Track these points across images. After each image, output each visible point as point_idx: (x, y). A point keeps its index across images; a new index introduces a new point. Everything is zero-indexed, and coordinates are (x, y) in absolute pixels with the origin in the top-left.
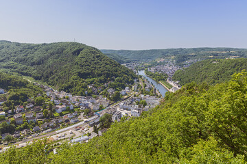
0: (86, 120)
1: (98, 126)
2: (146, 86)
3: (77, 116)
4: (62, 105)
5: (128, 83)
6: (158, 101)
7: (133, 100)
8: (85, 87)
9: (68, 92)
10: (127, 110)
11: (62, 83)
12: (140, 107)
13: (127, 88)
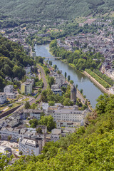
2: (52, 82)
5: (12, 75)
6: (81, 118)
7: (23, 116)
10: (10, 140)
12: (40, 132)
13: (8, 87)
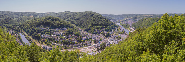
0: (94, 45)
1: (99, 48)
2: (121, 30)
3: (90, 42)
4: (85, 37)
5: (113, 29)
6: (126, 37)
7: (115, 36)
8: (95, 30)
9: (88, 32)
10: (112, 41)
11: (86, 28)
12: (118, 39)
13: (112, 31)
